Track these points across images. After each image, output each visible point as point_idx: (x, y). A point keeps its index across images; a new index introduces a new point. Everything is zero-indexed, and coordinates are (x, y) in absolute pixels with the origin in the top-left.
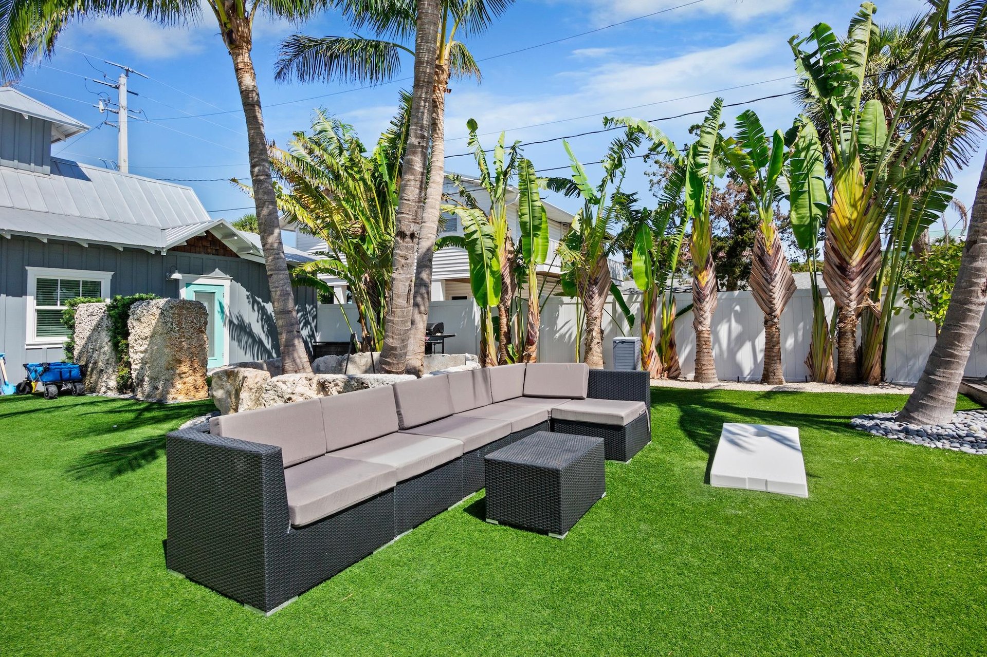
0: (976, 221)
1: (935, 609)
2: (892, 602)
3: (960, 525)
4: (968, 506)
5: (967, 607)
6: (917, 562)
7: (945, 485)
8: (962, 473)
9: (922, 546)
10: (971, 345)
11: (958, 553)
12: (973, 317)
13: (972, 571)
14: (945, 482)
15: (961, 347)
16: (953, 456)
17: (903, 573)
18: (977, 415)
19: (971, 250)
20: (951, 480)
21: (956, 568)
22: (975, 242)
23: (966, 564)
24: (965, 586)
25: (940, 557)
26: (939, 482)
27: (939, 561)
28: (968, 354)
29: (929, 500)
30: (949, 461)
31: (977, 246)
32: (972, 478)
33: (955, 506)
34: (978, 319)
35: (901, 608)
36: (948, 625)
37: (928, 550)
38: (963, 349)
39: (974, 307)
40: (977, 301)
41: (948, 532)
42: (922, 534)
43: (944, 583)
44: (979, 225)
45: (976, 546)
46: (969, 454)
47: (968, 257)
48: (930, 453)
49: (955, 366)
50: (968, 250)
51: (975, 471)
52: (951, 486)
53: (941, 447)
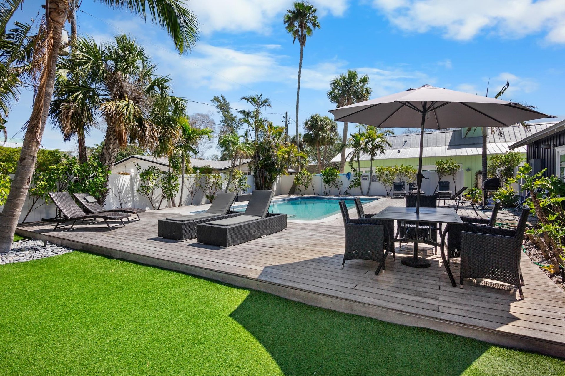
0: (25, 148)
1: (28, 331)
2: (8, 339)
3: (28, 294)
4: (29, 286)
5: (40, 323)
6: (14, 317)
7: (16, 280)
8: (22, 272)
9: (14, 310)
10: (21, 209)
11: (31, 306)
12: (23, 195)
13: (38, 309)
14: (16, 278)
15: (17, 210)
16: (16, 265)
17: (10, 325)
18: (23, 242)
19: (23, 162)
20: (18, 277)
21: (32, 312)
22: (24, 159)
23: (35, 308)
24: (37, 316)
25: (24, 311)
26: (13, 280)
27: (24, 312)
28: (20, 213)
29: (11, 289)
30: (14, 268)
31: (25, 160)
32: (27, 273)
33: (24, 287)
34: (25, 196)
35: (13, 338)
36: (35, 333)
37: (18, 311)
38: (18, 211)
39: (24, 190)
40: (25, 187)
41: (24, 299)
42: (12, 305)
43: (29, 320)
44: (27, 150)
45: (37, 299)
46: (23, 262)
47: (21, 165)
48: (4, 267)
49: (13, 220)
50: (21, 162)
51: (28, 269)
52: (19, 279)
53: (9, 263)
